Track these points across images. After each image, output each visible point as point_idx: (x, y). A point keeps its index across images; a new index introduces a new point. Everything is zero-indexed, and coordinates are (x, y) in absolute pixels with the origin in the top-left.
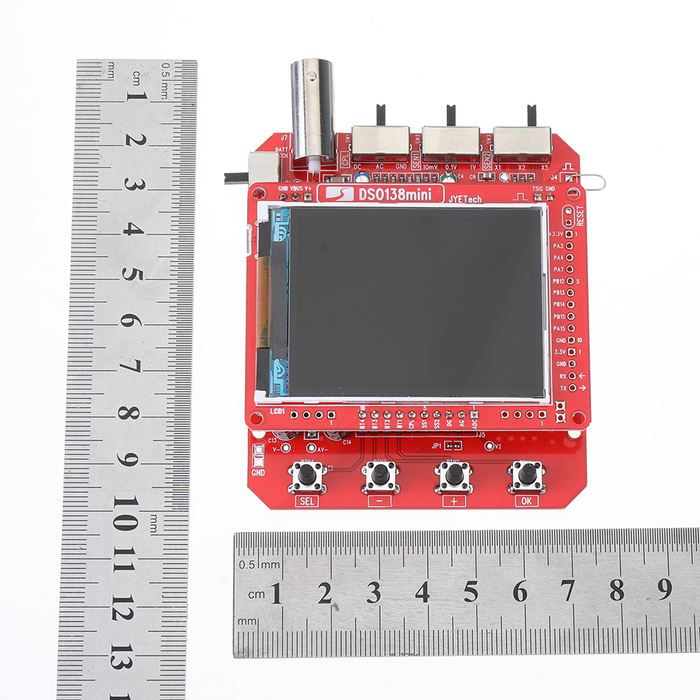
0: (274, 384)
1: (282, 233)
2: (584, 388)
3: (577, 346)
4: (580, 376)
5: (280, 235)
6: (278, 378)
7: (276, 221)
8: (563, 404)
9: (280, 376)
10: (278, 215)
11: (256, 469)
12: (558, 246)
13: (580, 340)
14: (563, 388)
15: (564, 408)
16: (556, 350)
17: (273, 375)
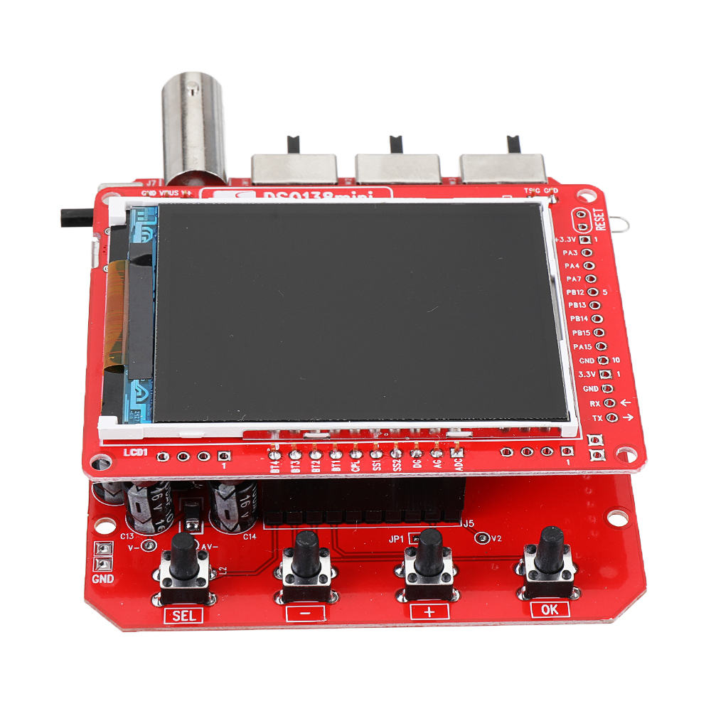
0: (130, 410)
1: (146, 233)
2: (630, 417)
3: (613, 367)
4: (623, 403)
5: (143, 236)
6: (137, 403)
7: (137, 221)
8: (600, 437)
9: (140, 400)
10: (139, 213)
11: (99, 574)
12: (570, 253)
13: (617, 360)
14: (597, 418)
15: (601, 443)
16: (581, 373)
17: (129, 398)
